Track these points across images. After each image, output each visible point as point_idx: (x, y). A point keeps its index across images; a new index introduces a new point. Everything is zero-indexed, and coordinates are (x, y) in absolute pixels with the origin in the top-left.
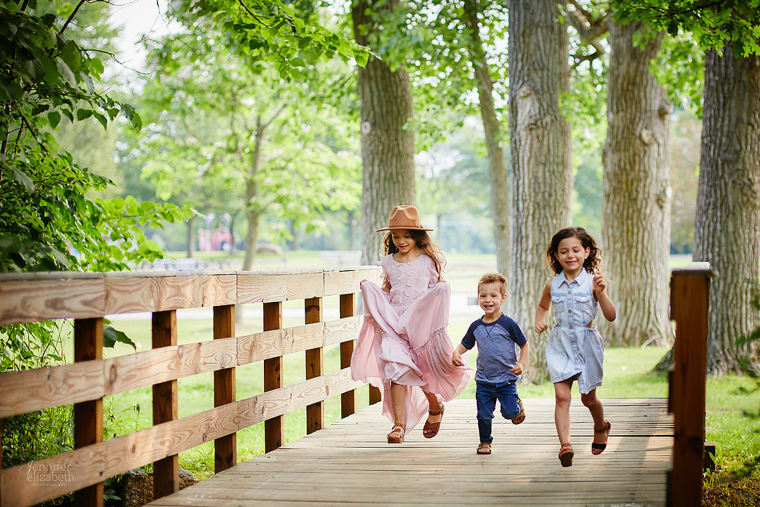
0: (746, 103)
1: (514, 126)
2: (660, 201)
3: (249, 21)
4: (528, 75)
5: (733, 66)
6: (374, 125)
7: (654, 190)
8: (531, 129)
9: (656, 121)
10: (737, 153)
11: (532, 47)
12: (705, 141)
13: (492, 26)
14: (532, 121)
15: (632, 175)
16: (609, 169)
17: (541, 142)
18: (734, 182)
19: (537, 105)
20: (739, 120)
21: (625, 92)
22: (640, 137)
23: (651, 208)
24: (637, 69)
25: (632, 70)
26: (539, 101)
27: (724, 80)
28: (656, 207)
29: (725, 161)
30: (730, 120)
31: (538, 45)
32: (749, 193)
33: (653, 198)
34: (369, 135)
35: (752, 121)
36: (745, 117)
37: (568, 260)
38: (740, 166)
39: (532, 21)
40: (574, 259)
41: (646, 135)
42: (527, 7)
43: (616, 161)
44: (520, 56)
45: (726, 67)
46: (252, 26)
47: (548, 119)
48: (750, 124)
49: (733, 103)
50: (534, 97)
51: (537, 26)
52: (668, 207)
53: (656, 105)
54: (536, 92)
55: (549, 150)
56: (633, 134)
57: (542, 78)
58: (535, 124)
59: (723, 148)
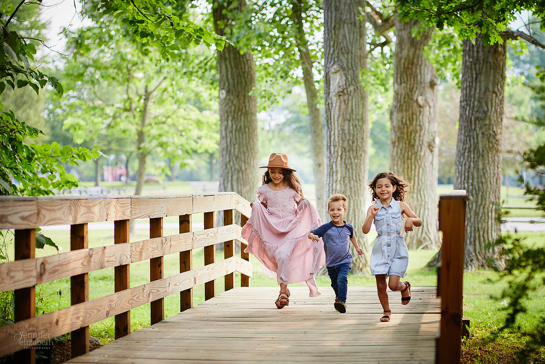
0: (491, 78)
1: (328, 93)
2: (430, 146)
3: (140, 18)
4: (338, 57)
5: (483, 51)
6: (228, 92)
7: (426, 139)
8: (340, 96)
9: (428, 91)
10: (485, 113)
11: (341, 37)
12: (463, 104)
13: (312, 22)
14: (341, 90)
15: (411, 128)
16: (395, 124)
17: (347, 104)
18: (483, 133)
19: (344, 78)
20: (487, 89)
21: (406, 69)
22: (417, 101)
23: (425, 151)
24: (415, 53)
25: (411, 54)
26: (346, 75)
27: (476, 61)
28: (428, 151)
29: (477, 119)
30: (480, 90)
31: (344, 36)
32: (494, 141)
33: (426, 144)
34: (225, 99)
35: (496, 90)
36: (491, 87)
37: (382, 192)
38: (487, 122)
39: (341, 19)
40: (386, 192)
41: (421, 100)
42: (337, 9)
43: (400, 118)
44: (332, 43)
45: (478, 52)
46: (142, 22)
47: (352, 88)
48: (494, 92)
49: (482, 78)
50: (342, 73)
51: (344, 22)
52: (436, 151)
53: (428, 79)
54: (344, 69)
55: (352, 110)
56: (412, 99)
57: (347, 59)
58: (343, 92)
59: (476, 109)
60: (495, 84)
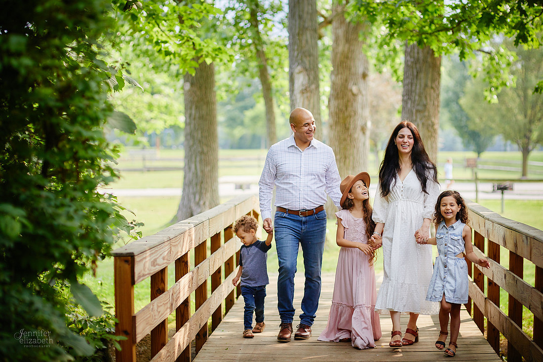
0: (430, 76)
1: (292, 90)
2: (363, 129)
3: (164, 39)
4: (302, 59)
5: (423, 52)
6: (192, 84)
7: (359, 123)
8: (303, 93)
9: (361, 81)
10: (425, 106)
11: (304, 42)
12: (406, 98)
13: (266, 24)
14: (304, 88)
15: (347, 114)
16: (332, 109)
17: (309, 101)
18: (423, 124)
19: (307, 78)
20: (426, 86)
21: (342, 63)
22: (351, 91)
23: (358, 134)
24: (349, 49)
25: (346, 50)
26: (308, 75)
27: (417, 61)
28: (361, 134)
29: (418, 111)
30: (421, 85)
31: (307, 41)
32: (432, 130)
33: (359, 128)
34: (189, 91)
35: (434, 86)
36: (429, 84)
37: (446, 211)
38: (426, 114)
39: (304, 26)
40: (450, 211)
41: (355, 89)
42: (300, 17)
44: (296, 47)
45: (418, 53)
46: (165, 42)
47: (313, 87)
48: (432, 88)
49: (422, 75)
50: (305, 73)
51: (307, 29)
52: (368, 133)
53: (360, 70)
54: (307, 70)
55: (314, 106)
56: (347, 89)
57: (310, 62)
58: (306, 89)
59: (416, 102)
60: (433, 81)
